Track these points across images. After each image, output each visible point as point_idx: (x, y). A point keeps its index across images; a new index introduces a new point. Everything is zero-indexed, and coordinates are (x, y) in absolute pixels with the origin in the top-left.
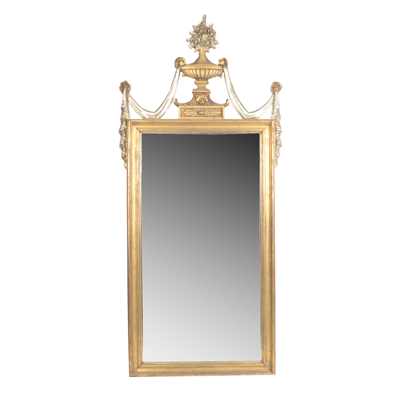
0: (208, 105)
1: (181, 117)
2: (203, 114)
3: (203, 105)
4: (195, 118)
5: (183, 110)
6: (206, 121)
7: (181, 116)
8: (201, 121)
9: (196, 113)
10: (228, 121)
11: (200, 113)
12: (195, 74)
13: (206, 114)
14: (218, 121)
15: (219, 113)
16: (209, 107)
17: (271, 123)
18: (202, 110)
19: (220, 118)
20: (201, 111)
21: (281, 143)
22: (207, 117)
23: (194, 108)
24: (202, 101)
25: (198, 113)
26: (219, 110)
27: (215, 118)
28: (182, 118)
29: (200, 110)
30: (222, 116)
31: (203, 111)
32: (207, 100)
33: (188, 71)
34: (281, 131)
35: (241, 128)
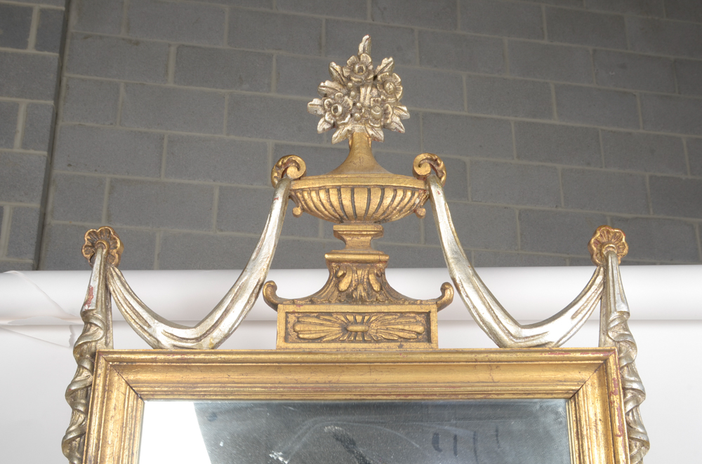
0: (378, 302)
1: (283, 345)
2: (364, 333)
3: (362, 301)
4: (333, 345)
5: (292, 319)
6: (373, 357)
7: (286, 340)
8: (354, 357)
9: (336, 329)
10: (453, 357)
11: (351, 328)
12: (336, 203)
13: (372, 332)
14: (416, 357)
15: (420, 329)
16: (384, 308)
17: (606, 361)
18: (359, 318)
19: (423, 346)
20: (355, 323)
21: (645, 434)
22: (377, 341)
23: (330, 314)
24: (360, 288)
25: (345, 329)
26: (419, 318)
27: (406, 345)
28: (290, 346)
29: (351, 318)
30: (429, 340)
31: (362, 323)
32: (376, 287)
33: (313, 194)
34: (642, 392)
35: (498, 382)
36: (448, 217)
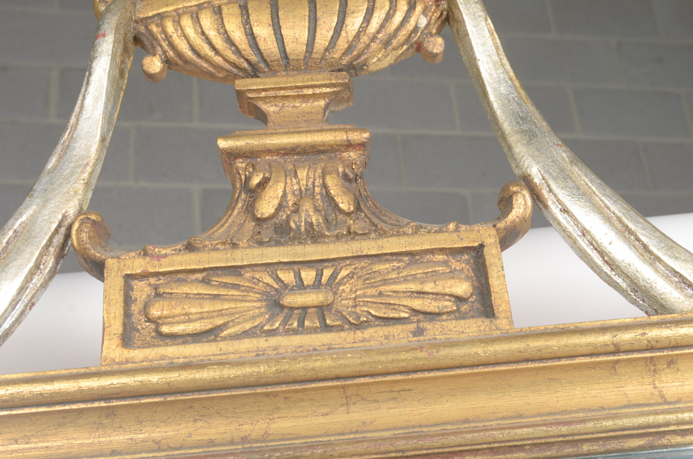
0: (351, 235)
2: (322, 309)
3: (314, 236)
4: (247, 344)
5: (141, 290)
6: (351, 362)
7: (127, 340)
8: (299, 368)
9: (252, 308)
10: (555, 343)
11: (290, 300)
12: (238, 35)
13: (344, 304)
14: (458, 352)
15: (462, 288)
16: (369, 247)
18: (308, 276)
19: (475, 326)
20: (301, 286)
22: (359, 326)
23: (235, 270)
24: (307, 206)
25: (275, 304)
26: (456, 265)
27: (434, 330)
28: (138, 354)
29: (287, 277)
30: (487, 310)
31: (317, 285)
32: (345, 204)
33: (187, 22)
35: (679, 401)
36: (497, 48)
